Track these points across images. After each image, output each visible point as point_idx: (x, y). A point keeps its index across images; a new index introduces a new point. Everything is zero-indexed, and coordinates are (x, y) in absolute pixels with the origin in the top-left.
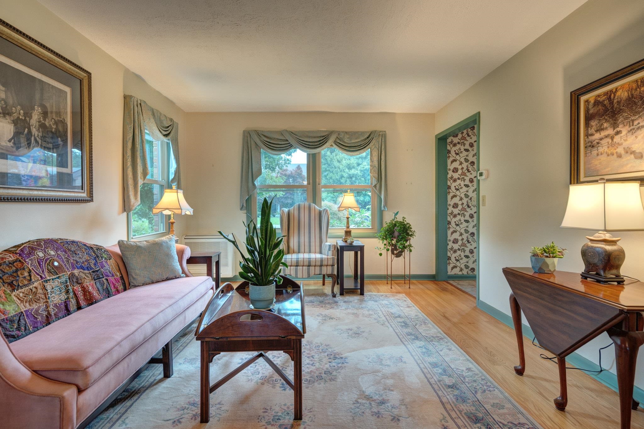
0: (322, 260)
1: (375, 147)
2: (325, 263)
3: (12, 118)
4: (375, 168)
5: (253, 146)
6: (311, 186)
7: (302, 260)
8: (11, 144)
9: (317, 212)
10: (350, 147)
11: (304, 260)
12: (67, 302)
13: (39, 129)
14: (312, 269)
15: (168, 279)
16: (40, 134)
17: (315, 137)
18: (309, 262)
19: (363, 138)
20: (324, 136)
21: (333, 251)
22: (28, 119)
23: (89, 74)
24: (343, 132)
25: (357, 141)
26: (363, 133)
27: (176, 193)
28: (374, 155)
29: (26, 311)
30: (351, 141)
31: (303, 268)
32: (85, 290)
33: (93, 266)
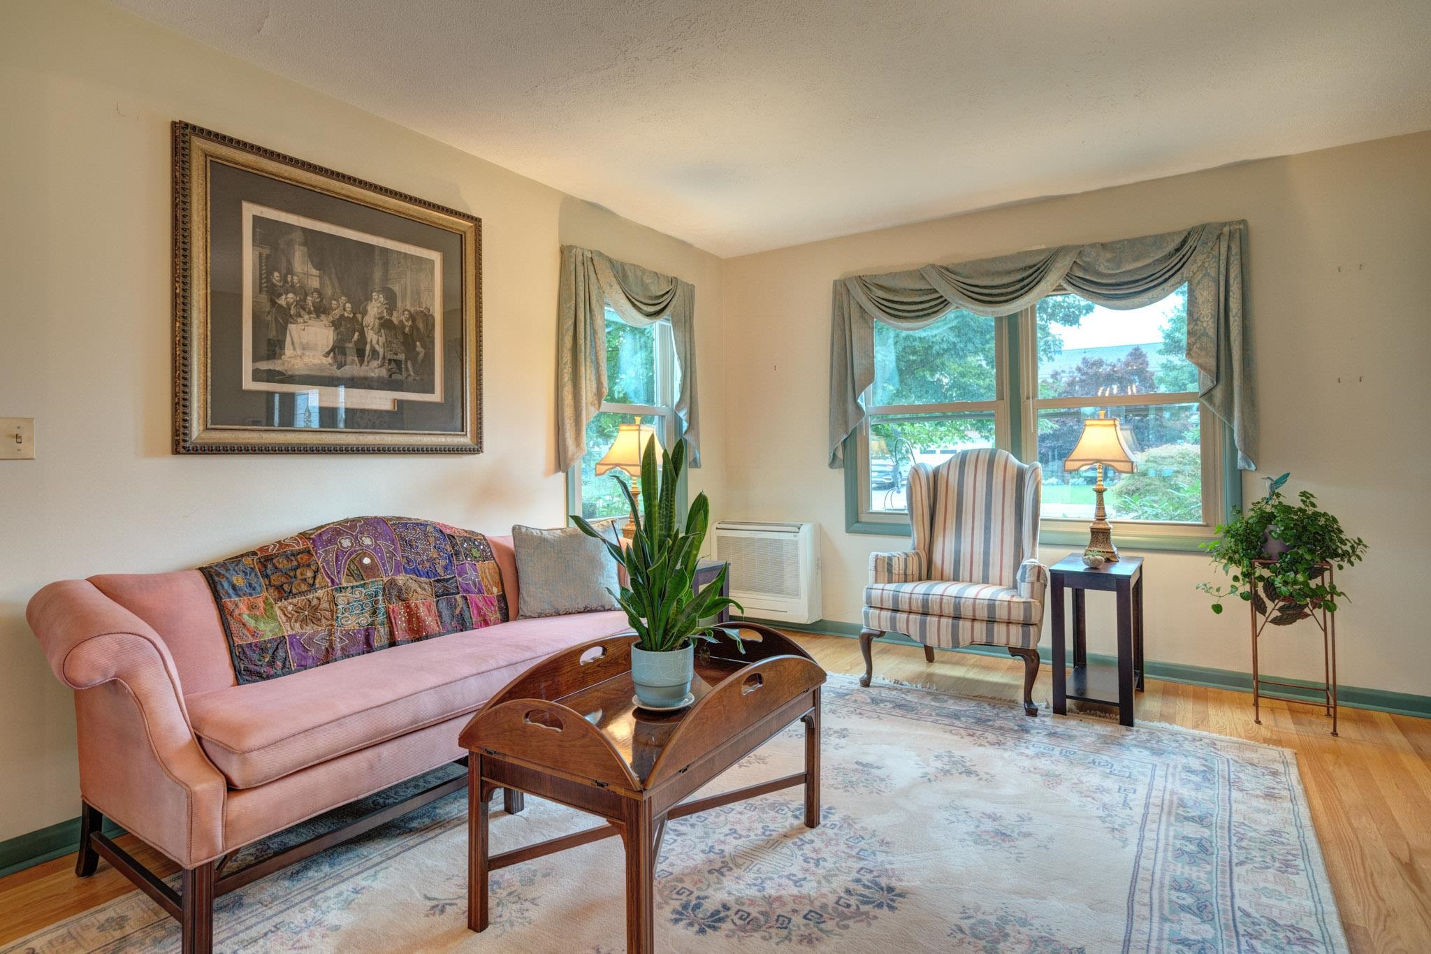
0: (991, 605)
1: (1207, 274)
2: (1001, 614)
3: (331, 318)
4: (1204, 339)
5: (855, 315)
6: (1006, 404)
7: (938, 600)
8: (329, 360)
9: (1011, 473)
10: (1118, 285)
11: (941, 599)
12: (370, 631)
13: (379, 331)
14: (964, 625)
15: (587, 610)
16: (382, 340)
17: (1009, 273)
18: (957, 607)
19: (1159, 255)
20: (1034, 266)
21: (1032, 583)
22: (359, 316)
23: (477, 221)
24: (1093, 246)
25: (1139, 264)
26: (1159, 239)
27: (637, 433)
28: (1200, 300)
29: (290, 636)
30: (1119, 267)
31: (939, 622)
32: (412, 615)
33: (440, 571)
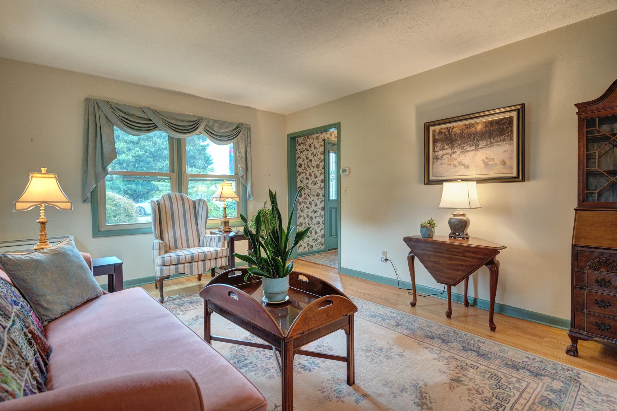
0: (217, 253)
1: (242, 139)
2: (220, 255)
4: (242, 159)
5: (104, 121)
7: (198, 255)
9: (191, 203)
10: (219, 136)
11: (199, 254)
12: (37, 359)
14: (207, 262)
17: (186, 121)
18: (205, 256)
19: (231, 129)
20: (193, 122)
21: (223, 242)
24: (212, 120)
25: (226, 131)
26: (231, 124)
28: (241, 147)
29: (26, 386)
30: (220, 130)
31: (198, 264)
